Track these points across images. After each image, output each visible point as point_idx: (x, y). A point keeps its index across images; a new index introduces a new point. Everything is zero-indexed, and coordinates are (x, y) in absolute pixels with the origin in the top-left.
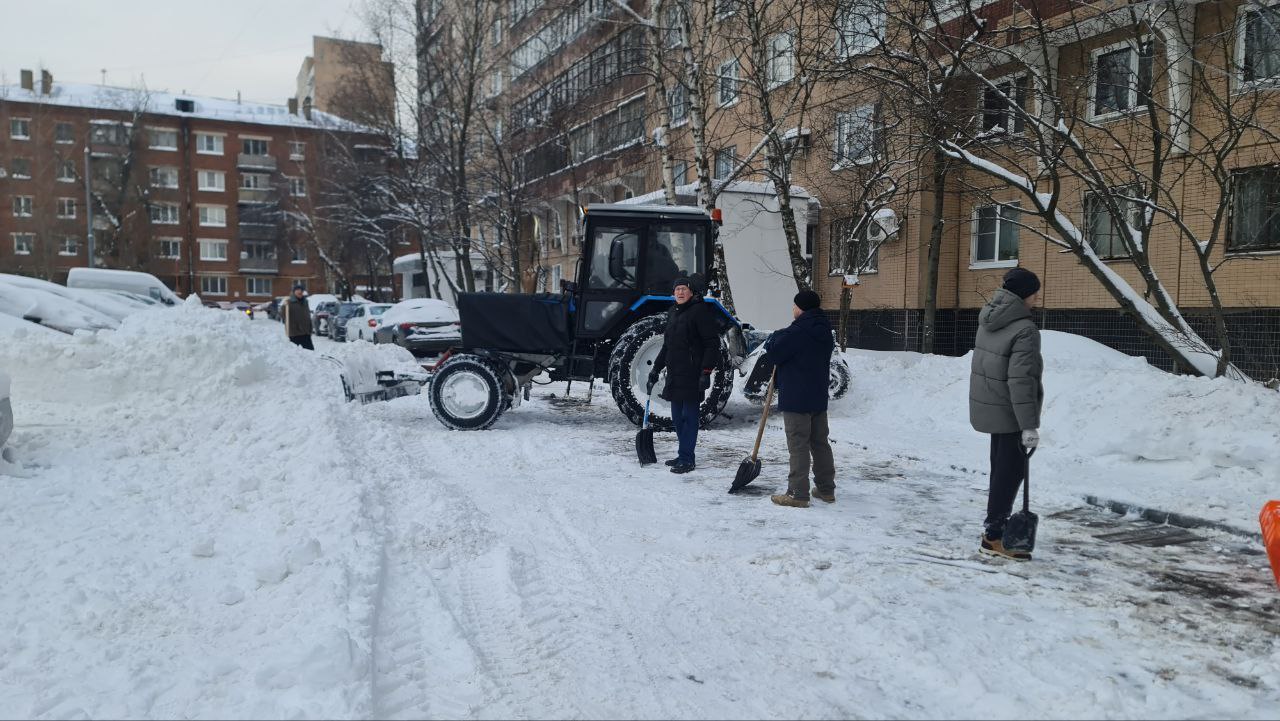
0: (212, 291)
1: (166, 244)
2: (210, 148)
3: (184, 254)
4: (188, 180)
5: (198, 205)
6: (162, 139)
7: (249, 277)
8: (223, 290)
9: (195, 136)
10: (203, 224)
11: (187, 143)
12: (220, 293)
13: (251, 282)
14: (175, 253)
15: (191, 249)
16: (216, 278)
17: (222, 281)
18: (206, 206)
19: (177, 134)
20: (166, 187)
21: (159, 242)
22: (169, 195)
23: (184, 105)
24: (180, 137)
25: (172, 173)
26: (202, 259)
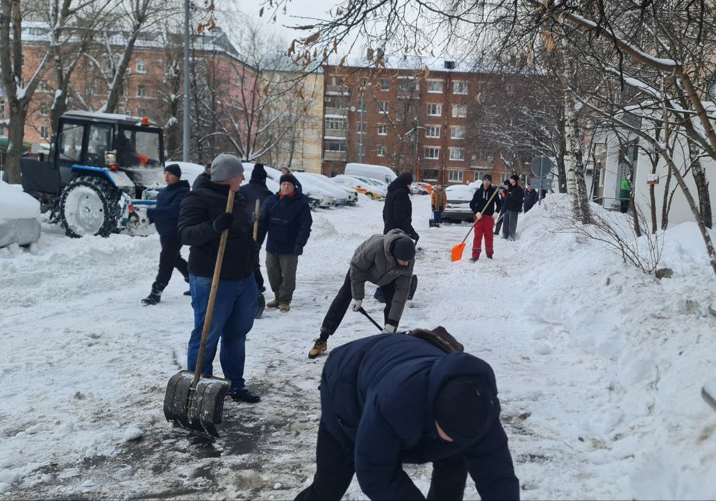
0: (454, 179)
1: (432, 150)
2: (461, 90)
3: (441, 157)
4: (447, 110)
5: (451, 126)
6: (435, 86)
7: (476, 172)
8: (461, 180)
9: (453, 83)
10: (452, 138)
11: (448, 88)
12: (458, 181)
13: (477, 174)
14: (436, 156)
15: (445, 154)
16: (457, 172)
17: (461, 173)
18: (455, 126)
19: (443, 82)
20: (435, 115)
21: (428, 149)
22: (437, 120)
23: (449, 65)
24: (445, 85)
25: (439, 106)
26: (450, 159)
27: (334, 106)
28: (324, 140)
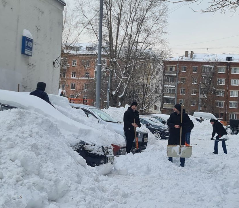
1: (220, 103)
2: (235, 72)
3: (225, 106)
4: (228, 82)
5: (230, 90)
6: (222, 70)
9: (231, 68)
10: (231, 96)
11: (228, 71)
14: (222, 106)
15: (227, 104)
16: (234, 114)
17: (236, 115)
18: (232, 90)
19: (226, 68)
20: (222, 85)
21: (218, 102)
22: (222, 87)
23: (229, 59)
24: (227, 69)
25: (224, 80)
26: (230, 108)
27: (168, 81)
28: (163, 98)
